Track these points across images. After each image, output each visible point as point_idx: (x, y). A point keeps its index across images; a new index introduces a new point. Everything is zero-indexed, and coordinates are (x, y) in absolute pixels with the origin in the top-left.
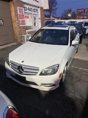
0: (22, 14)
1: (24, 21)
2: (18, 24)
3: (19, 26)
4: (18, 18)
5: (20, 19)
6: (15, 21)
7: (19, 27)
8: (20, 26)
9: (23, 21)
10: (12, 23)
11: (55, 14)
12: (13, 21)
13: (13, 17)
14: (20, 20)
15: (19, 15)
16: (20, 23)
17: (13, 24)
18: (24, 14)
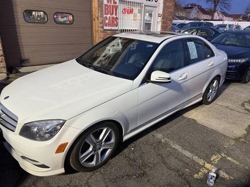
0: (112, 4)
1: (116, 18)
2: (102, 23)
3: (103, 27)
4: (102, 11)
5: (107, 14)
6: (98, 18)
7: (102, 29)
8: (105, 28)
9: (113, 18)
10: (91, 20)
11: (227, 6)
12: (94, 17)
13: (94, 10)
14: (106, 17)
15: (106, 5)
16: (107, 21)
17: (94, 22)
18: (118, 4)
